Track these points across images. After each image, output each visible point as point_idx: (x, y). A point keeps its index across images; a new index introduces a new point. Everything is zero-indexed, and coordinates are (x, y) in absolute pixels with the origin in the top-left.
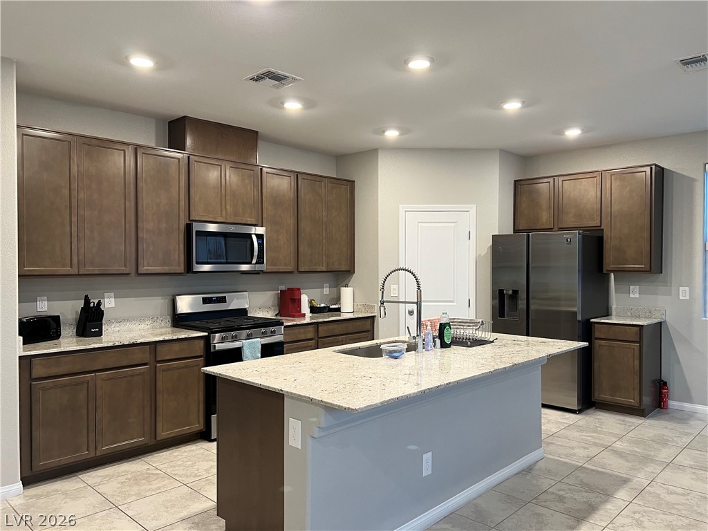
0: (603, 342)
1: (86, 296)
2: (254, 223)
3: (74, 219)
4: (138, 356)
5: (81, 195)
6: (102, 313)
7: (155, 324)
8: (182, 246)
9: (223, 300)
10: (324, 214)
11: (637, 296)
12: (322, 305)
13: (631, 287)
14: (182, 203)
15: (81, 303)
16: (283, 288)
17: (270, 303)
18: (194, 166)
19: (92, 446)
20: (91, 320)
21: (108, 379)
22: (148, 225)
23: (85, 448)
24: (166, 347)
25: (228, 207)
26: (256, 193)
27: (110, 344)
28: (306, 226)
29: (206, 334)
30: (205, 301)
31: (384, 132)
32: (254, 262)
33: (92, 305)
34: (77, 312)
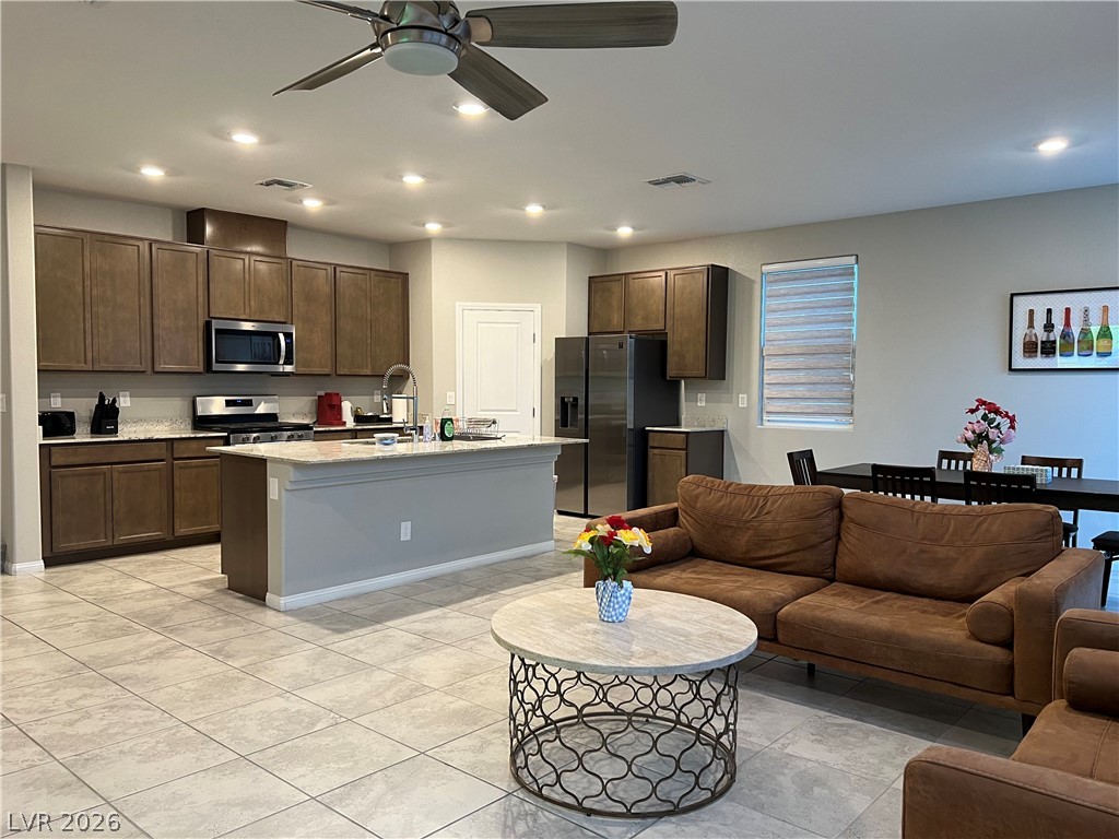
0: (656, 451)
1: (101, 393)
2: (283, 320)
3: (88, 316)
4: (154, 452)
5: (95, 292)
6: (116, 411)
7: (174, 426)
8: (201, 344)
9: (248, 403)
10: (369, 310)
11: (704, 404)
12: (370, 414)
13: (699, 395)
14: (201, 299)
15: (96, 401)
16: (323, 393)
17: (307, 410)
18: (214, 261)
19: (110, 535)
20: (106, 417)
21: (125, 472)
22: (164, 322)
23: (103, 536)
24: (183, 446)
25: (252, 303)
26: (285, 289)
27: (126, 438)
28: (346, 325)
29: (226, 434)
30: (228, 403)
31: (424, 224)
32: (281, 362)
33: (106, 402)
34: (91, 410)
